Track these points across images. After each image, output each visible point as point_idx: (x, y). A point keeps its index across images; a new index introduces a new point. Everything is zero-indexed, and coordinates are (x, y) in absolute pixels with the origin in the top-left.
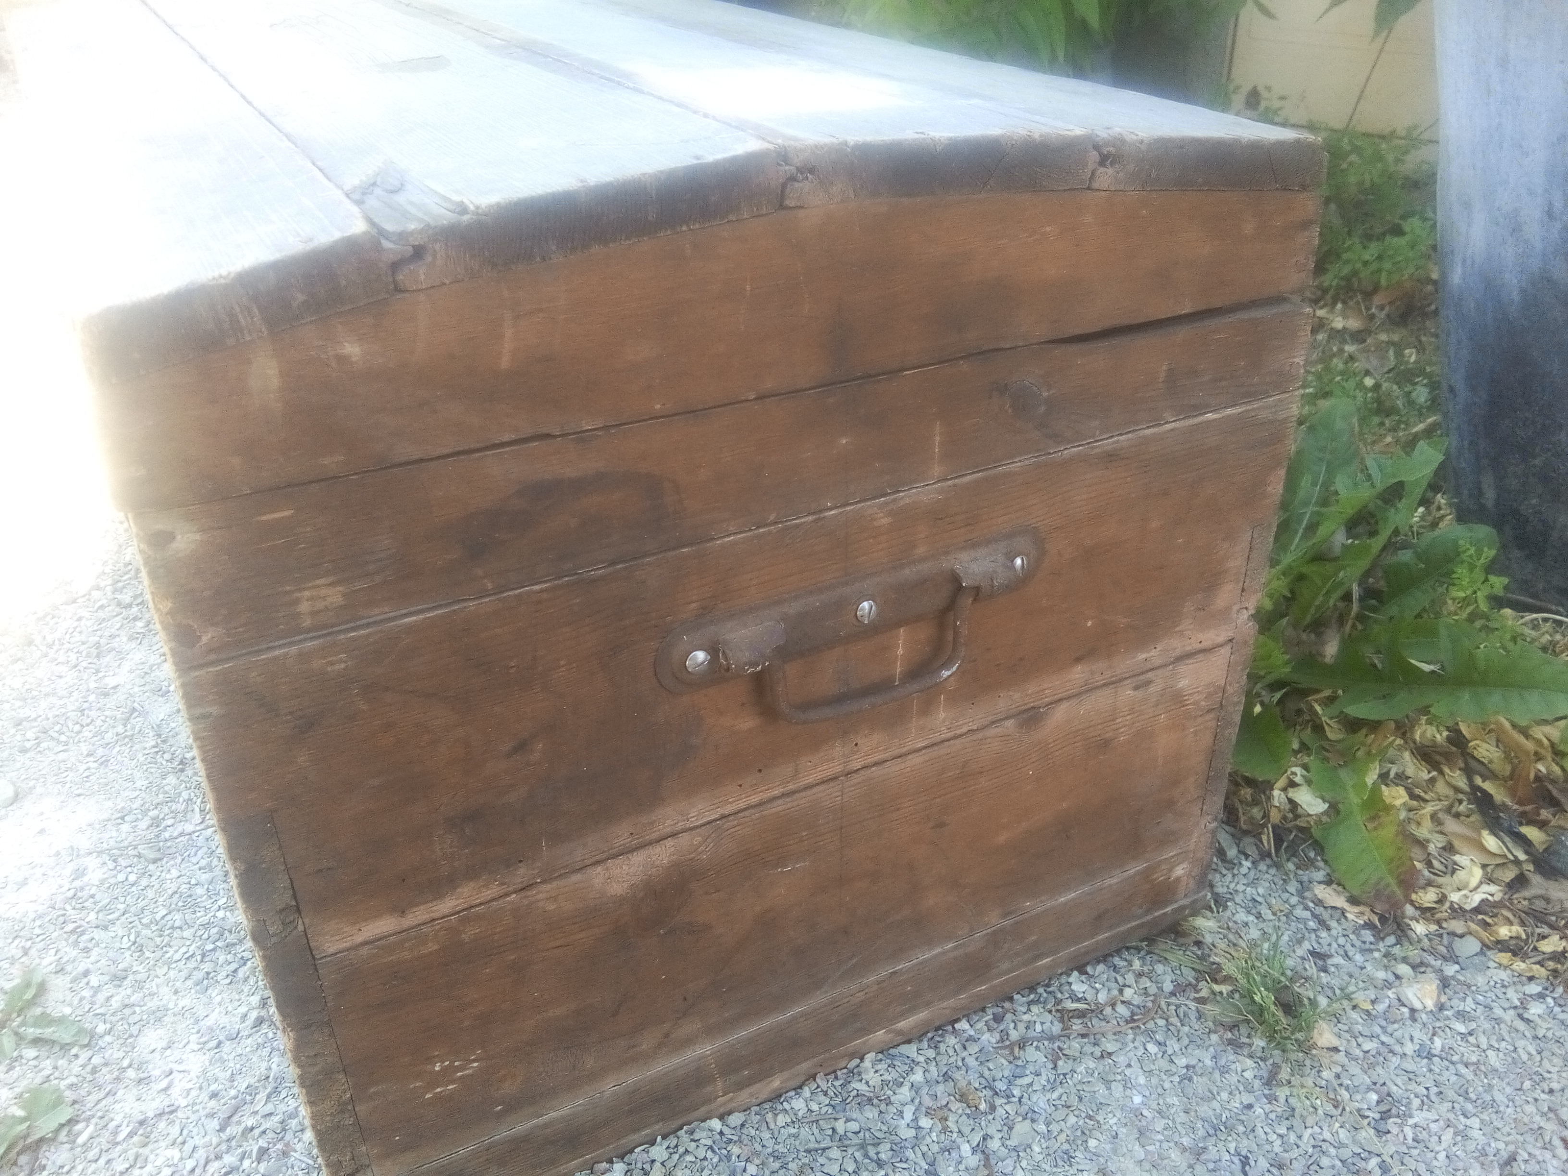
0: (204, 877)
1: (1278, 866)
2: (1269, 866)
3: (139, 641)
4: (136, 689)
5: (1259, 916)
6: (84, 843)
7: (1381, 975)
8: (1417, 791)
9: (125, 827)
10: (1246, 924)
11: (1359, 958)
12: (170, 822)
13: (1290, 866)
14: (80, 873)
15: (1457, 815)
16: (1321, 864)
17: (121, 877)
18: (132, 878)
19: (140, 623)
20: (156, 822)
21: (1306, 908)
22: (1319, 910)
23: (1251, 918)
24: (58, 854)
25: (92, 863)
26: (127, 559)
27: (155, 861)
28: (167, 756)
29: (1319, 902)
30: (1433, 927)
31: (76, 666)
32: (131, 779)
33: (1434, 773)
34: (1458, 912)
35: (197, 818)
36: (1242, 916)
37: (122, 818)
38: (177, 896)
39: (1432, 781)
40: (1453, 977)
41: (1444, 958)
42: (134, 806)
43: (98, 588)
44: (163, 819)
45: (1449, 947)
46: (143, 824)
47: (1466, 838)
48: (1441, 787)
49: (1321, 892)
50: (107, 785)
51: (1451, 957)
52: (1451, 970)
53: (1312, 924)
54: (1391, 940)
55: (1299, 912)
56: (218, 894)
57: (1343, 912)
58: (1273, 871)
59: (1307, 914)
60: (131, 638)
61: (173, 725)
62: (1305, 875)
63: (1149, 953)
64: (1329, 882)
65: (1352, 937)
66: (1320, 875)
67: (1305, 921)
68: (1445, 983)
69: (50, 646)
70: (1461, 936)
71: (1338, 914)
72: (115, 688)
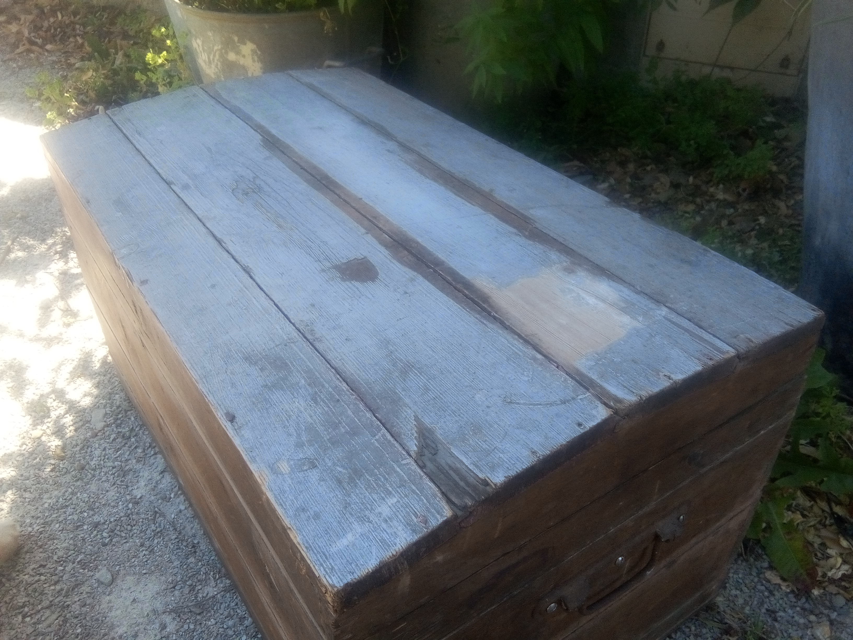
0: (230, 623)
1: (747, 561)
2: (742, 561)
3: (142, 462)
4: (153, 498)
5: (741, 590)
6: (159, 605)
7: (802, 621)
8: (806, 513)
9: (177, 593)
10: (736, 596)
11: (790, 611)
12: (199, 587)
13: (752, 560)
14: (163, 627)
15: (825, 526)
16: (764, 557)
17: (186, 627)
18: (192, 627)
19: (140, 450)
20: (192, 588)
21: (762, 585)
22: (768, 585)
23: (738, 592)
24: (148, 615)
25: (167, 619)
26: (118, 403)
27: (199, 614)
28: (185, 544)
29: (768, 581)
30: (822, 591)
31: (114, 484)
32: (171, 561)
33: (813, 503)
34: (832, 581)
35: (213, 583)
36: (734, 592)
37: (174, 587)
38: (219, 636)
39: (811, 507)
40: (835, 620)
41: (830, 609)
42: (178, 580)
43: (108, 426)
44: (195, 585)
45: (831, 602)
46: (186, 590)
47: (831, 539)
48: (816, 509)
49: (769, 574)
50: (158, 565)
51: (832, 608)
52: (834, 615)
53: (766, 594)
54: (803, 600)
55: (759, 587)
56: (241, 633)
57: (779, 585)
58: (744, 564)
59: (763, 588)
60: (138, 461)
61: (181, 521)
62: (758, 564)
63: (697, 620)
64: (771, 568)
65: (785, 599)
66: (766, 565)
67: (762, 592)
68: (832, 623)
69: (94, 470)
70: (836, 594)
71: (777, 587)
72: (141, 498)
